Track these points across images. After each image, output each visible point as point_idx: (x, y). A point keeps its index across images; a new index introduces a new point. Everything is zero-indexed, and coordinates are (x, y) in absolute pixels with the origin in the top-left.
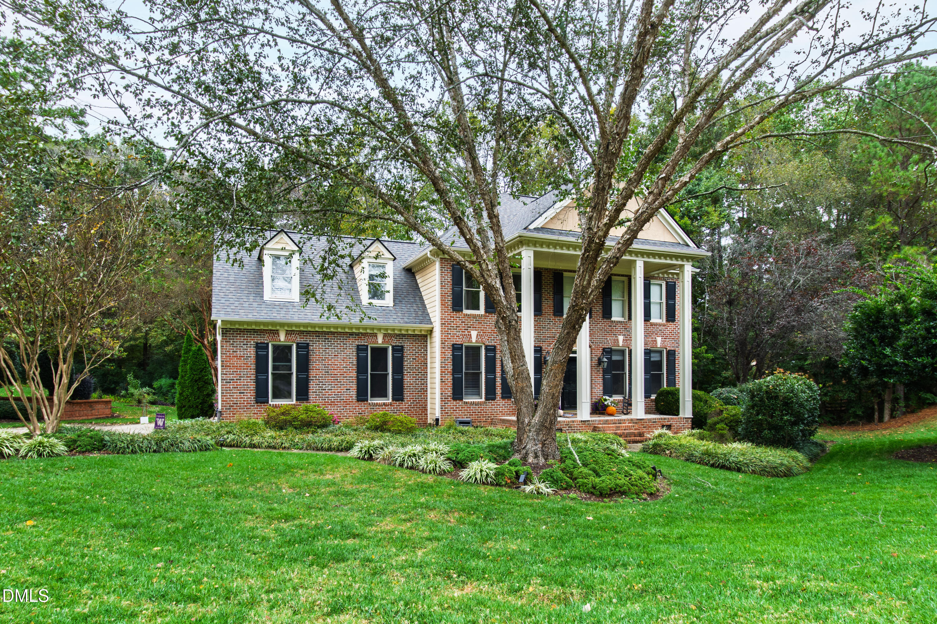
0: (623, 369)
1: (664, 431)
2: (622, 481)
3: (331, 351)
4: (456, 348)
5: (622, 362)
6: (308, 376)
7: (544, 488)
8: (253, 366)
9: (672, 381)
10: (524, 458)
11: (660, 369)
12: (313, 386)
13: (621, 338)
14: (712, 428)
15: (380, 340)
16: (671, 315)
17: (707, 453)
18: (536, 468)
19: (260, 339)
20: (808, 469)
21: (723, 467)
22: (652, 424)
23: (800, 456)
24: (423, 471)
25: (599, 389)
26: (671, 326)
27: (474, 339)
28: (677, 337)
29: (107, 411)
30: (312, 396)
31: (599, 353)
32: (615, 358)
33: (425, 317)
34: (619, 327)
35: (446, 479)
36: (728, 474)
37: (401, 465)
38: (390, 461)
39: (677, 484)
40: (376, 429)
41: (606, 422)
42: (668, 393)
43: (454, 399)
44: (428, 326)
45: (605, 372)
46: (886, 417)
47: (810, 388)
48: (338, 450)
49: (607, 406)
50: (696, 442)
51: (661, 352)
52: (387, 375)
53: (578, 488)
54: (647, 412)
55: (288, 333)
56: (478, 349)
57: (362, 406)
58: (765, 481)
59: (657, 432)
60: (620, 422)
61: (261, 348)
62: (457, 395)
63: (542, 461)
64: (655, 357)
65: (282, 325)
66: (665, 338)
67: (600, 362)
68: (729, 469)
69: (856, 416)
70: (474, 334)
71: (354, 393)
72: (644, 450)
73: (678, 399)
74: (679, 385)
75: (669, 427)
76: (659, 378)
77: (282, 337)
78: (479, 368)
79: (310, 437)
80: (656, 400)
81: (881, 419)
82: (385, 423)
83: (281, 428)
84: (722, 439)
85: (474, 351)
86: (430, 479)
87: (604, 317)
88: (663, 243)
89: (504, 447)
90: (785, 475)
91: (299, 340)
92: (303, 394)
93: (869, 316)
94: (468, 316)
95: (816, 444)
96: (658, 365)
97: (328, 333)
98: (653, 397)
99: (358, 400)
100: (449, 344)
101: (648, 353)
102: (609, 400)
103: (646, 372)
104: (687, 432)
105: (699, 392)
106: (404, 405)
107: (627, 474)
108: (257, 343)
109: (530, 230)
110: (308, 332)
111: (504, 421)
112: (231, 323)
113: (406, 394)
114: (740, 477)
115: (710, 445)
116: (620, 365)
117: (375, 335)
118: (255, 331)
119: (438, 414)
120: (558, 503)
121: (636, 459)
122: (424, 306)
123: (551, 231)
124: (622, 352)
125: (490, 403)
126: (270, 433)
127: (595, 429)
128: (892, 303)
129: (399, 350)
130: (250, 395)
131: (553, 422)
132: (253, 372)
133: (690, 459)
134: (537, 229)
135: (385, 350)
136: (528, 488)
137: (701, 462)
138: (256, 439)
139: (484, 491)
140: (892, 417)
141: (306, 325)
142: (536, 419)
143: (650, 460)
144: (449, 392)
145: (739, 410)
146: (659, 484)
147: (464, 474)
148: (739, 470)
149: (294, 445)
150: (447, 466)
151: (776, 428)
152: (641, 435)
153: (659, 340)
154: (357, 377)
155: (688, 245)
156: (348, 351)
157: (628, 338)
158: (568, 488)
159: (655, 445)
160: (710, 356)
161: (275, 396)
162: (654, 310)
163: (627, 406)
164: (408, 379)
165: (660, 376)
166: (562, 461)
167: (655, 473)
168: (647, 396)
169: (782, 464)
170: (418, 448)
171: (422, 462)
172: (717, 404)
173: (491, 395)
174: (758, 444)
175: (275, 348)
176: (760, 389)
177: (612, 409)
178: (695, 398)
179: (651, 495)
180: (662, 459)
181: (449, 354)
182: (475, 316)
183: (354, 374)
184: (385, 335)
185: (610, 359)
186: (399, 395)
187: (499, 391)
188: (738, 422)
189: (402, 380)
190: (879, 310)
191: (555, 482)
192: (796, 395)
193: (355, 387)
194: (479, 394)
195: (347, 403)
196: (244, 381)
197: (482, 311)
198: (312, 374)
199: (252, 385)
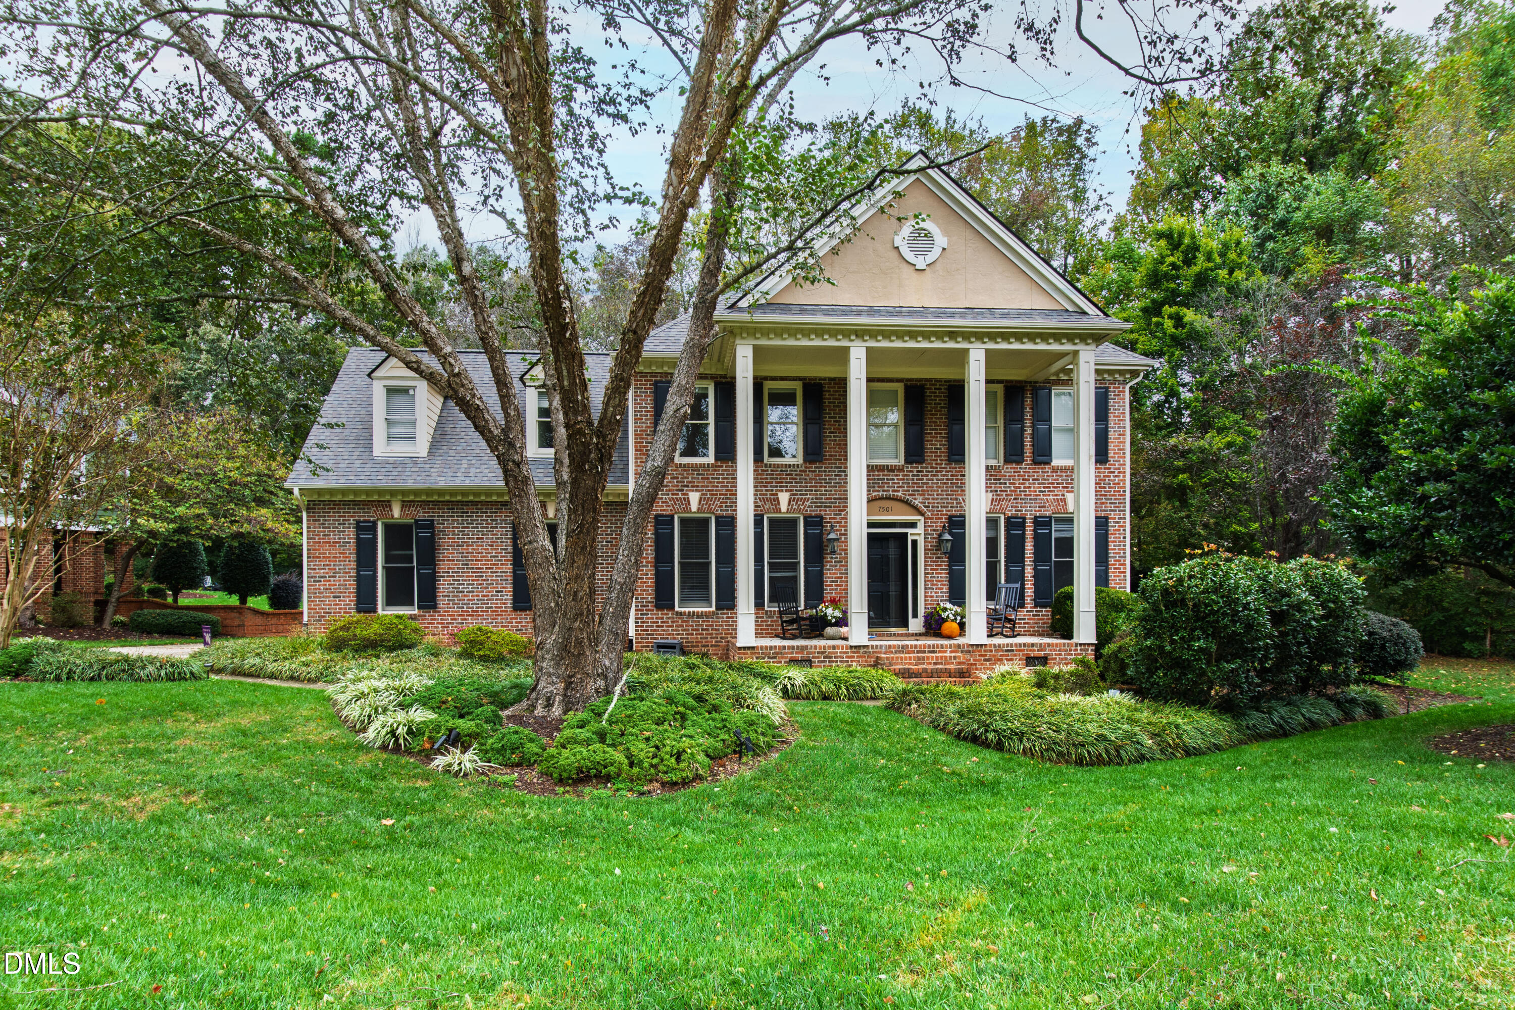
3: (471, 532)
4: (662, 522)
6: (434, 572)
8: (353, 557)
12: (444, 587)
13: (988, 497)
19: (363, 516)
22: (1005, 655)
25: (941, 591)
26: (1099, 470)
27: (694, 506)
28: (1112, 493)
30: (442, 602)
41: (903, 649)
43: (659, 607)
49: (944, 620)
53: (539, 764)
55: (405, 505)
57: (522, 618)
60: (933, 649)
61: (365, 530)
62: (663, 600)
64: (1064, 531)
65: (393, 492)
67: (940, 541)
71: (508, 597)
75: (1043, 661)
77: (396, 512)
85: (698, 527)
87: (950, 460)
88: (1030, 313)
91: (420, 515)
92: (429, 599)
94: (684, 467)
97: (467, 503)
99: (516, 609)
101: (1046, 522)
102: (951, 610)
108: (358, 522)
109: (741, 310)
110: (436, 503)
112: (319, 492)
117: (544, 505)
118: (355, 503)
119: (632, 632)
124: (994, 523)
125: (725, 615)
130: (349, 599)
132: (353, 565)
136: (443, 761)
141: (431, 492)
144: (650, 595)
153: (1070, 498)
154: (514, 572)
155: (1084, 313)
156: (499, 532)
157: (1003, 497)
169: (1101, 738)
173: (727, 600)
175: (388, 528)
177: (951, 626)
181: (649, 533)
182: (695, 468)
183: (509, 567)
191: (502, 751)
193: (510, 588)
195: (497, 613)
196: (340, 580)
197: (710, 459)
198: (443, 567)
199: (352, 585)
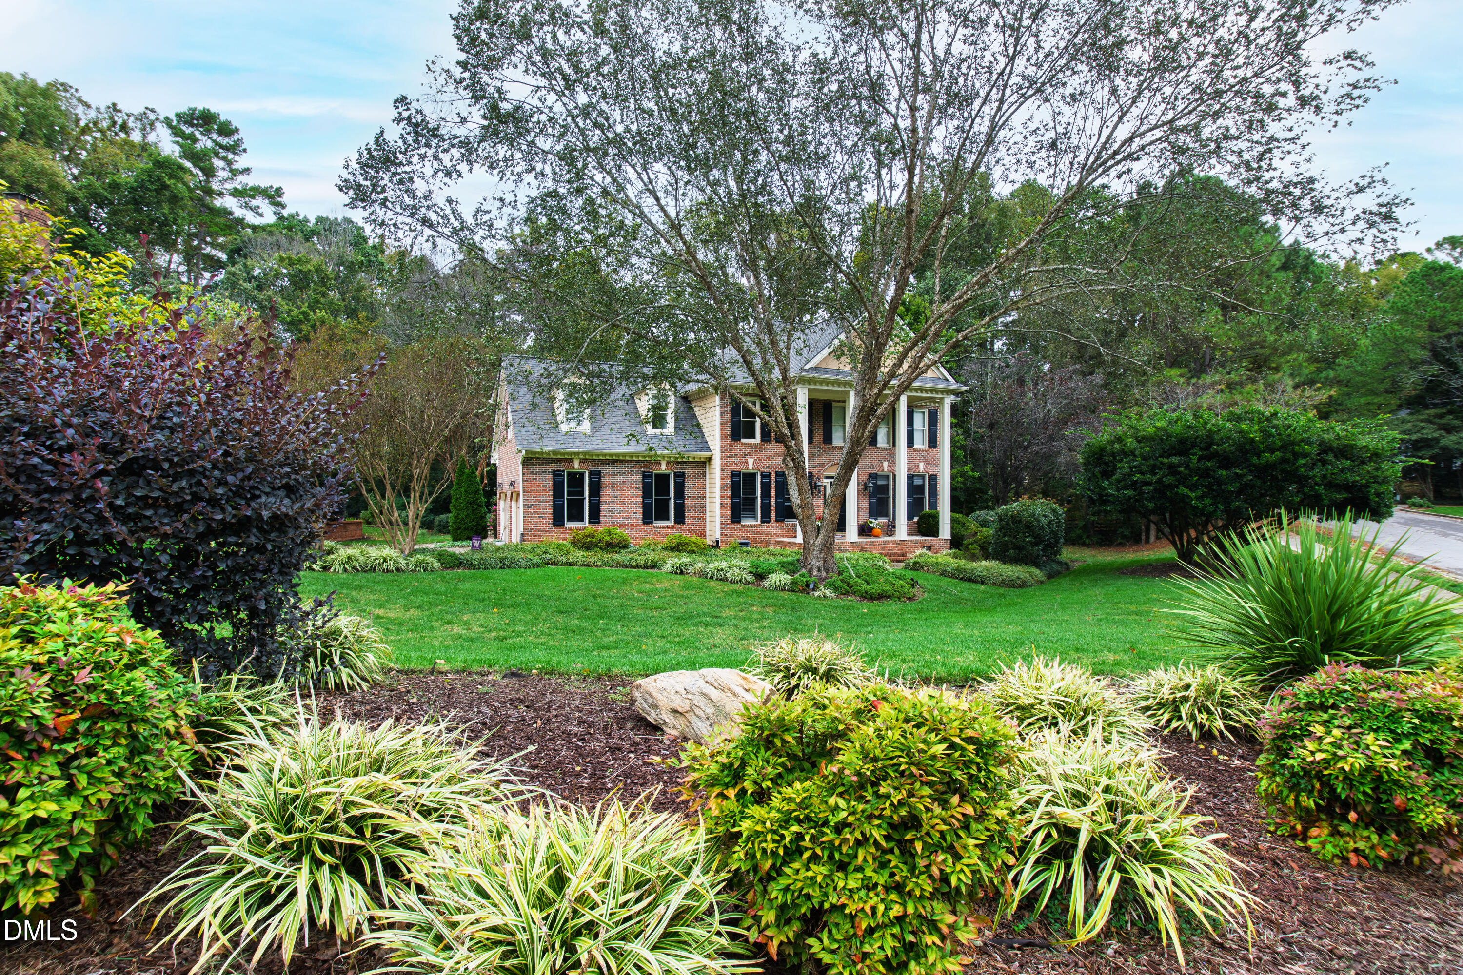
0: (888, 493)
1: (925, 551)
2: (887, 588)
3: (620, 478)
4: (734, 475)
5: (887, 486)
6: (599, 501)
7: (829, 593)
8: (551, 492)
9: (934, 505)
10: (810, 572)
11: (923, 493)
12: (604, 510)
13: (886, 464)
14: (967, 549)
15: (663, 466)
16: (933, 442)
17: (958, 569)
18: (821, 579)
19: (557, 468)
20: (1042, 583)
21: (970, 580)
22: (914, 545)
23: (1035, 571)
24: (732, 582)
25: (865, 513)
26: (933, 452)
27: (751, 466)
28: (936, 463)
29: (358, 533)
30: (603, 519)
31: (865, 478)
32: (880, 482)
33: (704, 445)
34: (884, 454)
35: (752, 587)
36: (973, 586)
37: (712, 578)
38: (702, 574)
39: (929, 591)
40: (672, 549)
41: (873, 543)
42: (929, 516)
43: (733, 522)
44: (707, 454)
45: (870, 496)
46: (1152, 538)
47: (1054, 511)
48: (645, 568)
49: (873, 528)
50: (951, 560)
51: (923, 477)
52: (668, 500)
53: (854, 594)
54: (910, 533)
55: (583, 461)
56: (754, 475)
57: (648, 528)
58: (1002, 590)
59: (918, 552)
60: (885, 543)
61: (557, 474)
62: (736, 518)
63: (824, 574)
64: (917, 482)
65: (577, 454)
66: (927, 463)
67: (866, 487)
68: (975, 582)
69: (1125, 537)
70: (751, 461)
71: (640, 516)
72: (906, 568)
73: (938, 523)
74: (940, 509)
75: (929, 548)
76: (921, 501)
77: (576, 464)
78: (754, 493)
79: (617, 556)
80: (918, 522)
81: (1147, 541)
82: (679, 544)
83: (588, 549)
84: (974, 558)
85: (751, 477)
86: (740, 587)
89: (792, 563)
90: (1020, 587)
91: (591, 468)
92: (595, 518)
93: (1094, 454)
94: (746, 445)
95: (1060, 563)
96: (921, 489)
97: (617, 461)
98: (916, 519)
99: (646, 523)
100: (728, 471)
101: (910, 477)
102: (875, 523)
103: (909, 495)
104: (945, 552)
105: (958, 516)
106: (685, 528)
107: (891, 584)
108: (554, 471)
109: (805, 370)
110: (600, 461)
111: (778, 542)
112: (531, 453)
113: (687, 517)
114: (983, 587)
115: (962, 563)
116: (885, 489)
117: (659, 463)
118: (553, 460)
119: (718, 536)
120: (840, 602)
121: (898, 573)
122: (703, 434)
123: (823, 370)
124: (887, 477)
125: (765, 527)
126: (581, 553)
127: (862, 550)
128: (1112, 443)
129: (680, 476)
130: (548, 518)
131: (832, 543)
132: (551, 497)
133: (944, 574)
134: (811, 369)
135: (667, 476)
136: (816, 594)
137: (952, 576)
138: (572, 558)
139: (785, 595)
140: (1158, 538)
141: (598, 455)
142: (819, 540)
143: (910, 574)
144: (728, 515)
145: (989, 532)
146: (916, 591)
147: (766, 583)
148: (983, 583)
149: (605, 564)
150: (750, 578)
151: (1019, 548)
152: (903, 555)
153: (921, 465)
154: (643, 501)
155: (949, 382)
156: (635, 478)
157: (892, 464)
158: (846, 594)
159: (915, 563)
160: (977, 474)
161: (569, 520)
162: (917, 436)
163: (891, 527)
164: (689, 504)
165: (922, 500)
166: (840, 573)
167: (913, 583)
168: (910, 518)
169: (1019, 578)
170: (724, 565)
171: (729, 575)
172: (973, 526)
173: (766, 518)
174: (1004, 562)
175: (570, 475)
176: (1006, 514)
177: (877, 531)
178: (953, 521)
179: (909, 599)
180: (921, 574)
181: (728, 480)
182: (751, 445)
183: (640, 499)
184: (668, 463)
185: (875, 484)
186: (680, 518)
187: (773, 514)
188: (989, 543)
189: (683, 504)
190: (1102, 449)
191: (836, 589)
192: (1038, 520)
193: (641, 510)
194: (754, 517)
195: (633, 526)
196: (543, 506)
197: (758, 440)
198: (603, 498)
199: (550, 510)
